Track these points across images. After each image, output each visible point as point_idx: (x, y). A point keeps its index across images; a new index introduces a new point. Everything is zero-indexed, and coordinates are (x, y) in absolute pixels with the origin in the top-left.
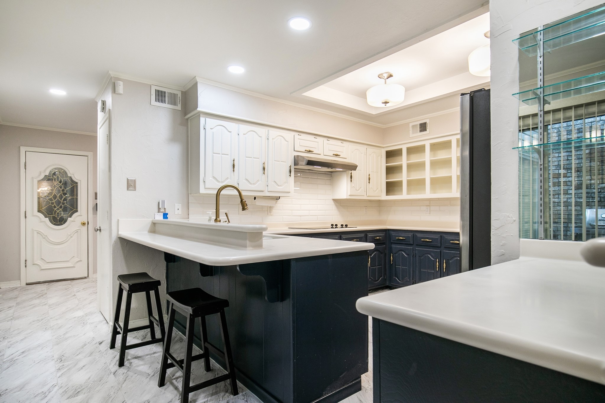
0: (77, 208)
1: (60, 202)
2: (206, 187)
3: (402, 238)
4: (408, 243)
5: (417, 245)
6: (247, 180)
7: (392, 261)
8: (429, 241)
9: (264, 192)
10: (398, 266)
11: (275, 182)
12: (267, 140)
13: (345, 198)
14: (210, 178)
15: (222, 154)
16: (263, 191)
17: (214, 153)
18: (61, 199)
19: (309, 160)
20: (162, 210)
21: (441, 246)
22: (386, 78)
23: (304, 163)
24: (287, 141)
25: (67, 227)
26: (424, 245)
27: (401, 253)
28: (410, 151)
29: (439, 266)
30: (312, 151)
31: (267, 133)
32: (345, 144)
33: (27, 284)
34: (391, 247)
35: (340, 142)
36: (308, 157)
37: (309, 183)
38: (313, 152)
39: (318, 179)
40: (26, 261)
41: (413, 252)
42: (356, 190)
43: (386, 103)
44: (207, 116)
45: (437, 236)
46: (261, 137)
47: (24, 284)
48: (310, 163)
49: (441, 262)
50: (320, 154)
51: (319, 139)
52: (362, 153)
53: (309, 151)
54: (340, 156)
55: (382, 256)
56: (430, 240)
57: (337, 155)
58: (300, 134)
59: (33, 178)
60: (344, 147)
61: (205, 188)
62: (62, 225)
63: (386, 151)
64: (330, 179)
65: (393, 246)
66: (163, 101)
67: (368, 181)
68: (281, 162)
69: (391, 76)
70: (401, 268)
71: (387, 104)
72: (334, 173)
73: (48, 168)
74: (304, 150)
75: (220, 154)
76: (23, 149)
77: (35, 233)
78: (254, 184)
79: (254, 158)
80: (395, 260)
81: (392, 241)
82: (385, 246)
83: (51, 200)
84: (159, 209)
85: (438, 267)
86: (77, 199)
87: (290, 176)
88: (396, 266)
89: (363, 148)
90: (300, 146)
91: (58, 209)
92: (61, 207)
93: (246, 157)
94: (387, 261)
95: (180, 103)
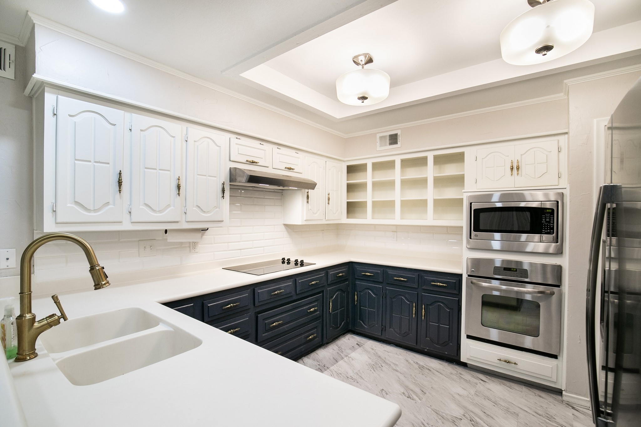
2: (59, 220)
3: (369, 274)
4: (376, 280)
5: (388, 284)
6: (147, 205)
7: (357, 300)
8: (404, 280)
9: (179, 223)
10: (363, 307)
11: (199, 207)
12: (184, 143)
13: (300, 224)
14: (69, 205)
15: (95, 162)
16: (177, 222)
17: (76, 160)
19: (251, 176)
21: (418, 287)
22: (363, 63)
23: (244, 179)
24: (218, 146)
26: (397, 284)
27: (367, 293)
28: (377, 166)
29: (415, 311)
30: (256, 163)
31: (185, 132)
32: (301, 154)
34: (355, 284)
35: (294, 151)
36: (250, 170)
37: (253, 205)
38: (258, 164)
39: (266, 198)
41: (382, 292)
42: (314, 213)
43: (364, 98)
44: (60, 91)
45: (415, 276)
46: (174, 137)
48: (254, 179)
49: (417, 306)
50: (268, 167)
51: (267, 146)
52: (321, 168)
53: (253, 162)
54: (294, 171)
55: (345, 295)
56: (406, 280)
57: (290, 169)
58: (238, 137)
60: (299, 158)
61: (56, 223)
63: (347, 166)
64: (281, 198)
65: (358, 282)
67: (327, 202)
68: (209, 177)
69: (370, 61)
70: (367, 311)
71: (365, 101)
72: (285, 190)
74: (244, 161)
75: (90, 161)
78: (160, 211)
79: (160, 170)
80: (360, 301)
81: (356, 277)
82: (348, 282)
85: (415, 313)
87: (223, 197)
88: (361, 307)
89: (321, 161)
90: (239, 154)
93: (146, 168)
94: (350, 301)
95: (13, 66)
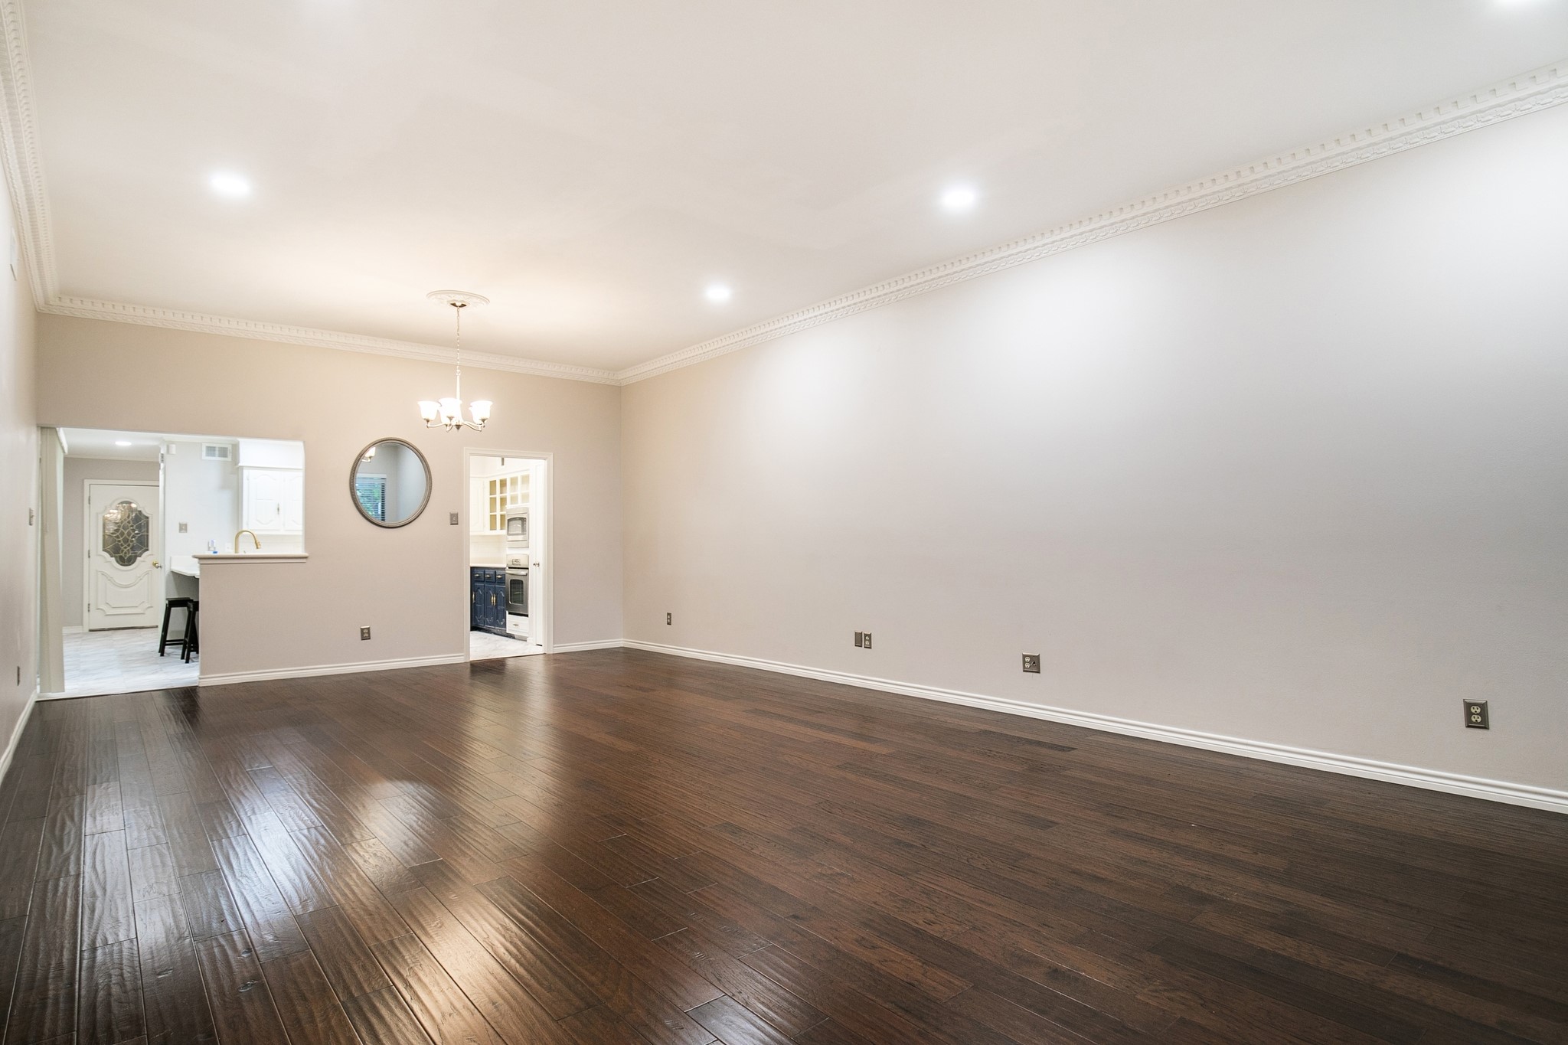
0: (147, 546)
1: (128, 540)
6: (293, 521)
14: (254, 522)
15: (266, 500)
18: (129, 536)
20: (212, 549)
25: (137, 567)
33: (91, 631)
40: (89, 605)
44: (249, 468)
47: (87, 630)
59: (97, 514)
62: (130, 565)
66: (214, 455)
73: (114, 502)
75: (263, 500)
76: (87, 482)
77: (100, 574)
83: (118, 537)
84: (209, 548)
86: (148, 536)
91: (125, 548)
92: (129, 545)
